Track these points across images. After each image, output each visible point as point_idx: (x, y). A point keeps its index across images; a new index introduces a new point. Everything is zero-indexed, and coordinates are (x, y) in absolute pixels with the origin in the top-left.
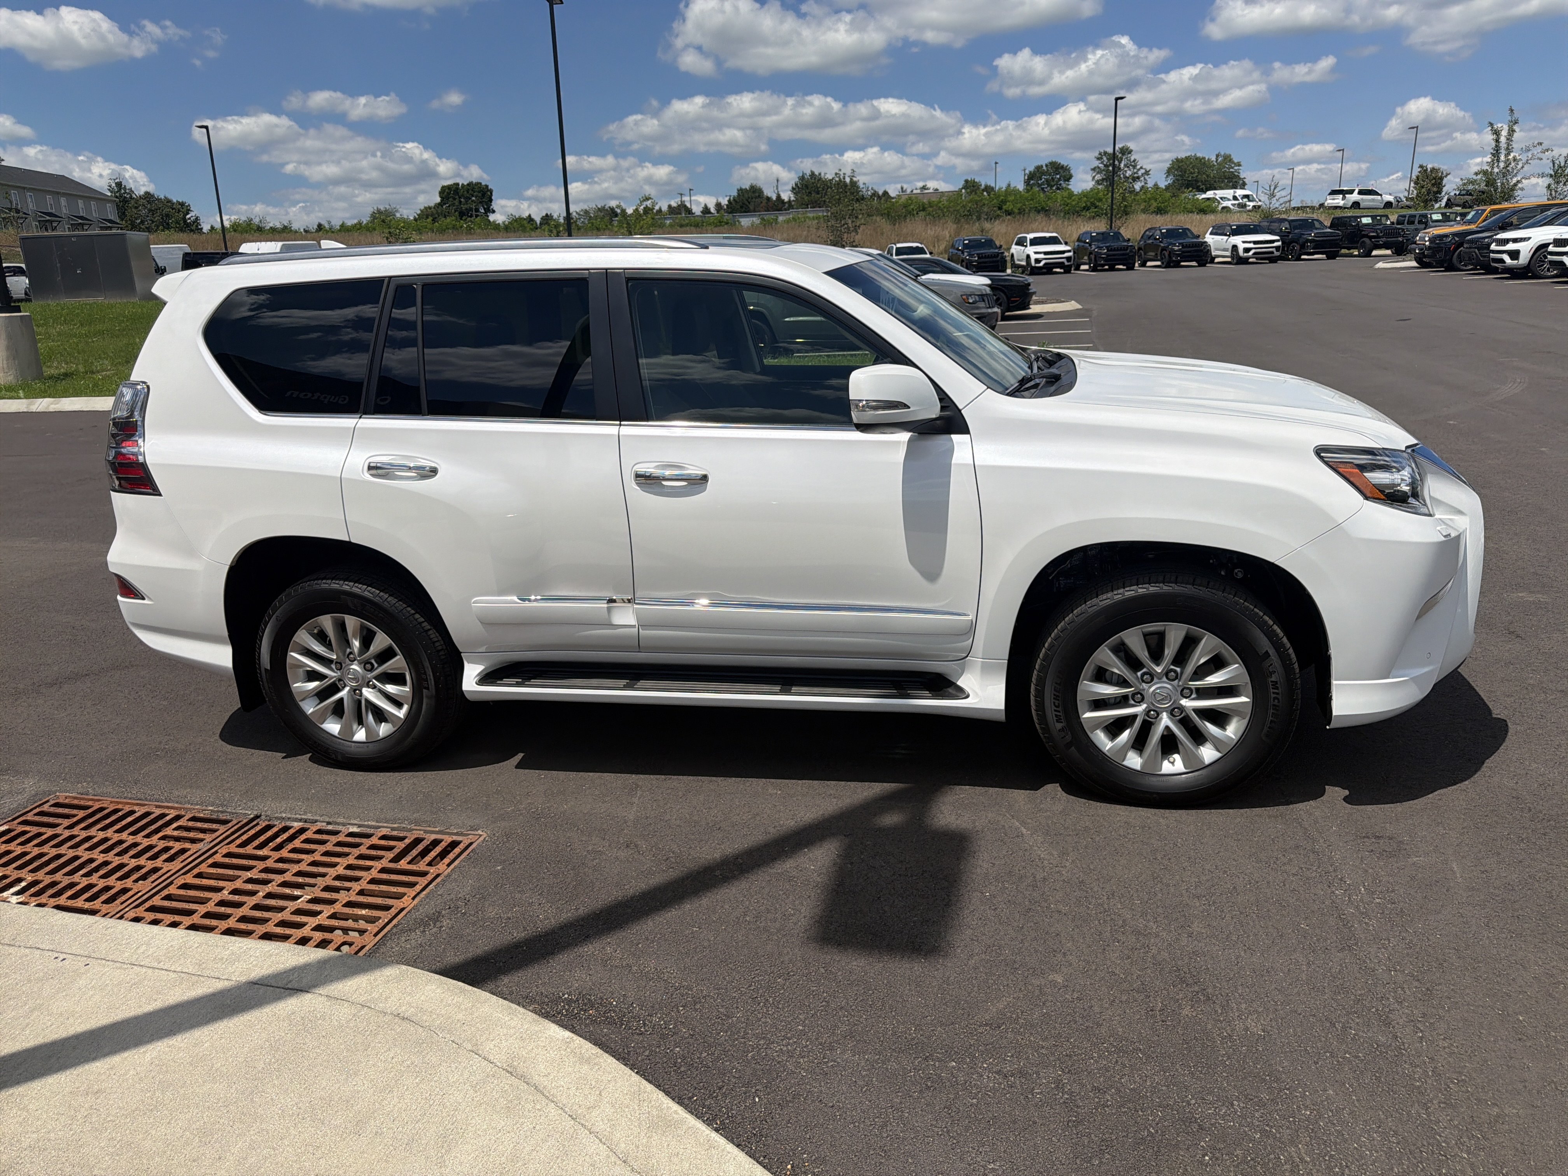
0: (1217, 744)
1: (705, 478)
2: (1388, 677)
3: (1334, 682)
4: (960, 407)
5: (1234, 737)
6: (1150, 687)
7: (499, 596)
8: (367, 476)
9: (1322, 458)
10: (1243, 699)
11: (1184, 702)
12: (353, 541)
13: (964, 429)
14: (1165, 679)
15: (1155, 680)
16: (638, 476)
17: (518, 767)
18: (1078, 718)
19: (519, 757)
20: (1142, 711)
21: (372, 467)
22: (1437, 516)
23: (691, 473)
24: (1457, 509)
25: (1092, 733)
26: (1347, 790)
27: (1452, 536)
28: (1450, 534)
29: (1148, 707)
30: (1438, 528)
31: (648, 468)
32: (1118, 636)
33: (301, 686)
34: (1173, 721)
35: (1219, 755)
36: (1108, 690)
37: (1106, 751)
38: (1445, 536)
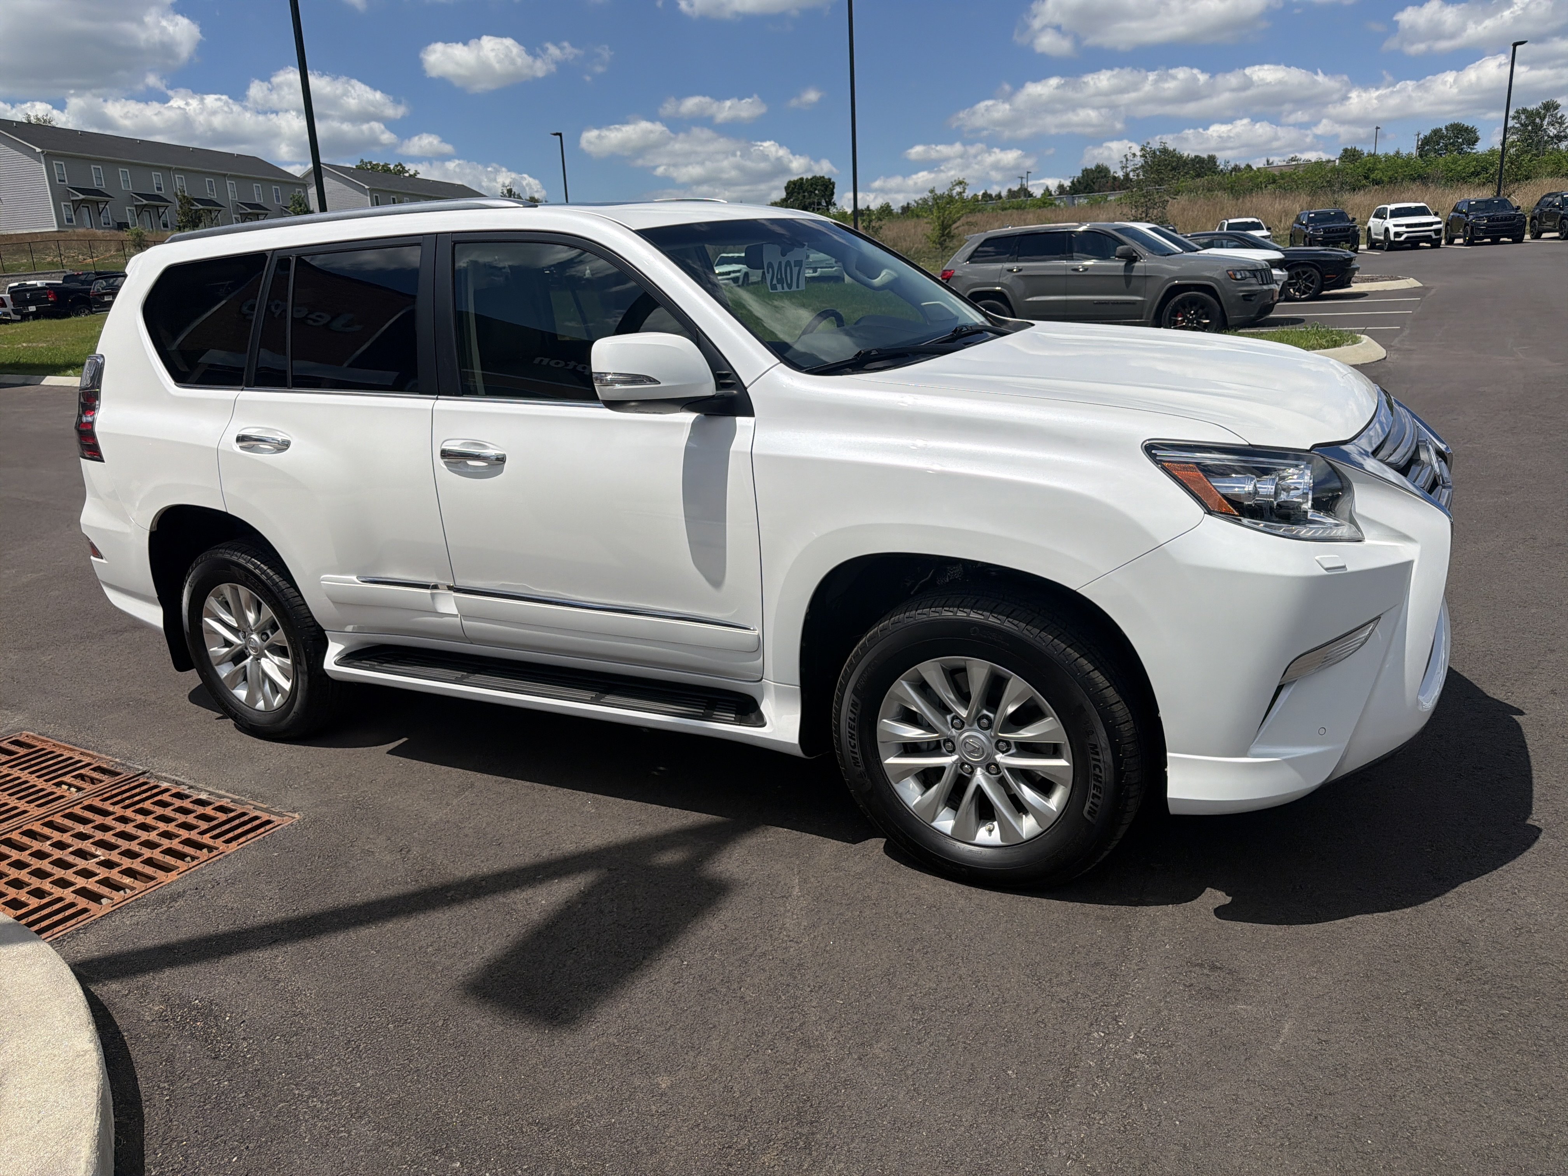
0: (1039, 815)
1: (501, 460)
2: (1243, 755)
3: (1169, 754)
4: (746, 385)
5: (1055, 810)
6: (961, 734)
7: (343, 574)
8: (236, 447)
9: (1153, 458)
10: (1062, 762)
11: (1000, 758)
12: (229, 512)
13: (748, 411)
14: (976, 726)
15: (966, 727)
16: (445, 454)
17: (390, 752)
18: (879, 762)
19: (401, 741)
20: (954, 763)
21: (240, 439)
22: (1367, 541)
23: (491, 452)
24: (1400, 532)
25: (897, 783)
26: (1231, 898)
27: (1350, 569)
28: (1344, 567)
29: (960, 759)
30: (1317, 558)
31: (454, 446)
32: (916, 669)
33: (217, 651)
34: (988, 779)
35: (1040, 830)
36: (912, 733)
37: (914, 806)
38: (1327, 569)
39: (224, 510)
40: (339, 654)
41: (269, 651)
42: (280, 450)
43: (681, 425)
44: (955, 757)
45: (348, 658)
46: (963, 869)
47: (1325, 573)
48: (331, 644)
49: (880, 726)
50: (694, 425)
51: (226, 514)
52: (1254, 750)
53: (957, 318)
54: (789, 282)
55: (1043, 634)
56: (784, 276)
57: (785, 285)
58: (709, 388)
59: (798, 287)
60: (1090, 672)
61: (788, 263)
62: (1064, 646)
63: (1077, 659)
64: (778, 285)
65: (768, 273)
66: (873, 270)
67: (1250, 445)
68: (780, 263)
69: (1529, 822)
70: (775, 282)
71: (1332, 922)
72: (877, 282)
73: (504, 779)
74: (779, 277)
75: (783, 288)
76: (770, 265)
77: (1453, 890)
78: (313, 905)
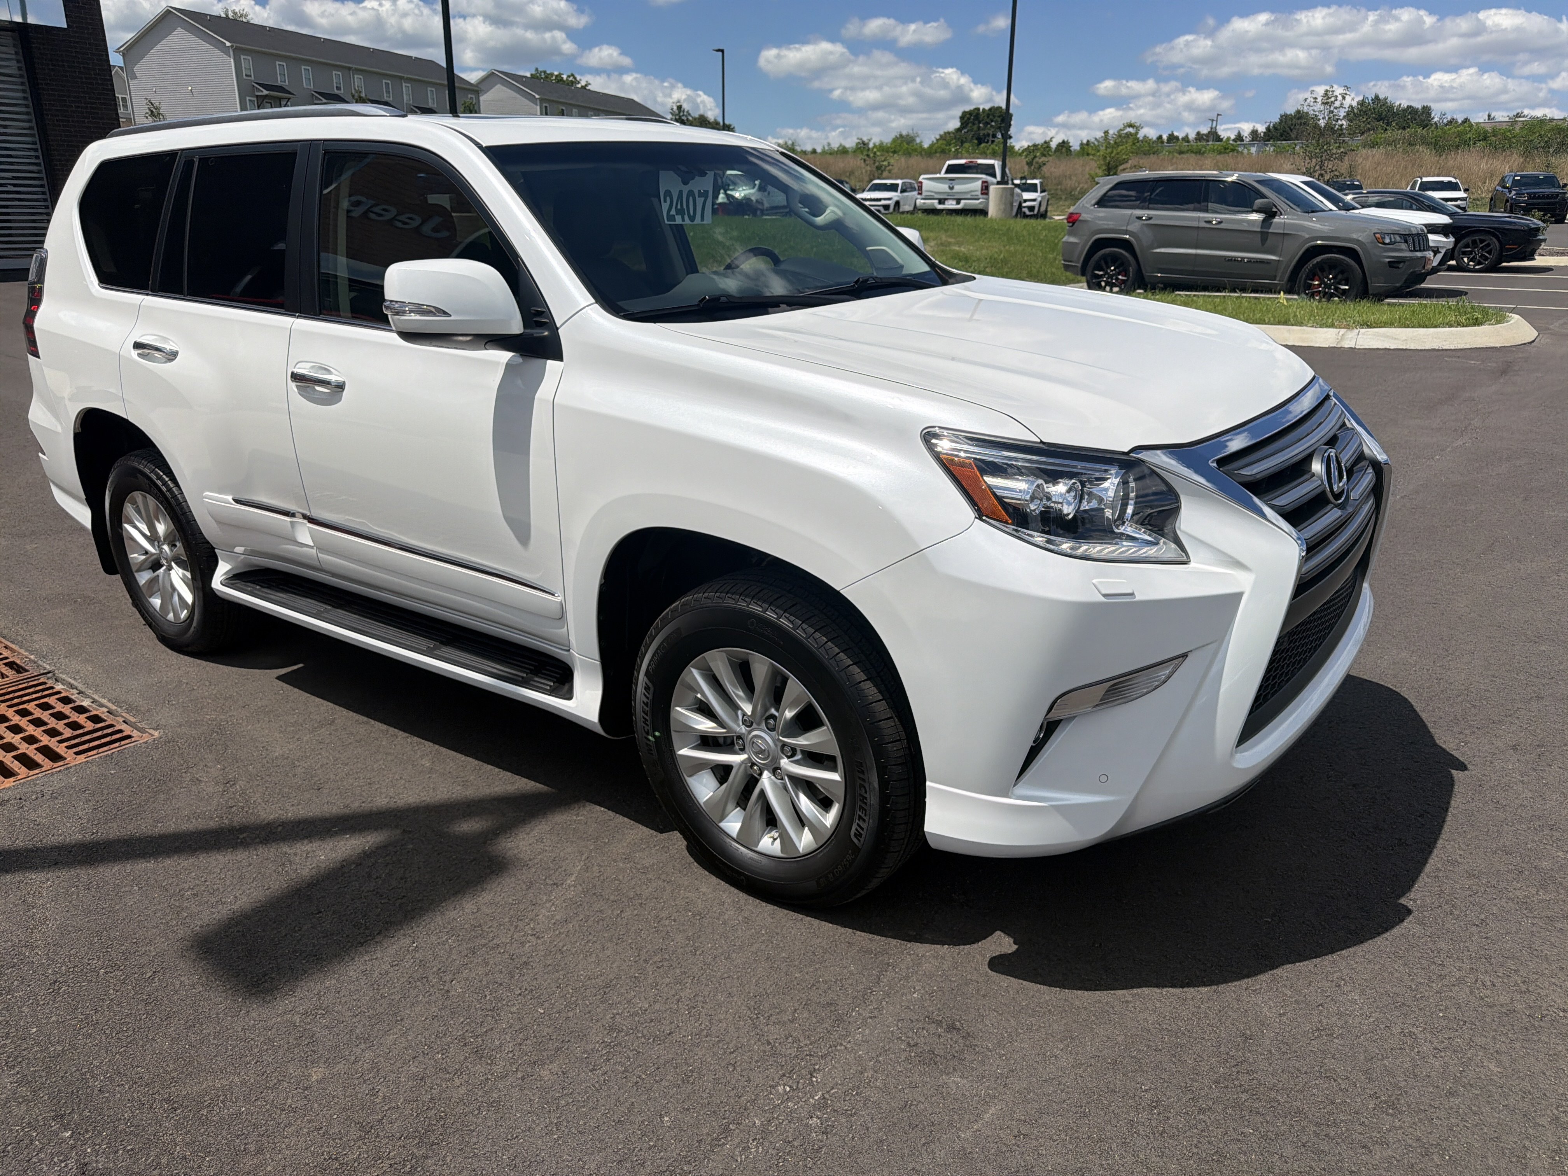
1: (341, 387)
2: (1006, 796)
3: (929, 784)
4: (558, 326)
5: (831, 825)
6: (750, 732)
7: (219, 493)
8: (134, 353)
9: (930, 448)
10: (835, 776)
11: (785, 762)
12: (131, 421)
13: (559, 356)
14: (763, 726)
15: (754, 726)
16: (296, 377)
17: (279, 678)
18: (672, 752)
19: (295, 667)
20: (743, 762)
21: (137, 346)
22: (1192, 564)
23: (333, 378)
24: (1231, 557)
25: (690, 776)
26: (1016, 947)
27: (1139, 597)
28: (1132, 594)
29: (749, 759)
30: (1094, 581)
31: (303, 369)
32: (704, 657)
33: (136, 557)
34: (774, 784)
35: (815, 846)
36: (705, 725)
37: (704, 803)
38: (1105, 596)
39: (125, 417)
40: (225, 574)
41: (176, 563)
42: (171, 360)
43: (495, 364)
44: (744, 757)
45: (236, 579)
46: (742, 877)
47: (1103, 599)
48: (220, 562)
49: (673, 714)
50: (509, 366)
51: (127, 421)
52: (1020, 790)
53: (902, 267)
54: (692, 213)
55: (817, 635)
56: (685, 207)
57: (686, 217)
58: (516, 327)
59: (702, 219)
60: (860, 682)
61: (691, 193)
62: (837, 650)
63: (849, 666)
64: (676, 217)
65: (665, 201)
66: (816, 206)
67: (1042, 442)
68: (681, 192)
69: (1403, 901)
70: (673, 212)
71: (1112, 992)
72: (820, 220)
73: (365, 719)
74: (679, 207)
75: (683, 220)
76: (668, 193)
77: (1270, 972)
78: (114, 830)
